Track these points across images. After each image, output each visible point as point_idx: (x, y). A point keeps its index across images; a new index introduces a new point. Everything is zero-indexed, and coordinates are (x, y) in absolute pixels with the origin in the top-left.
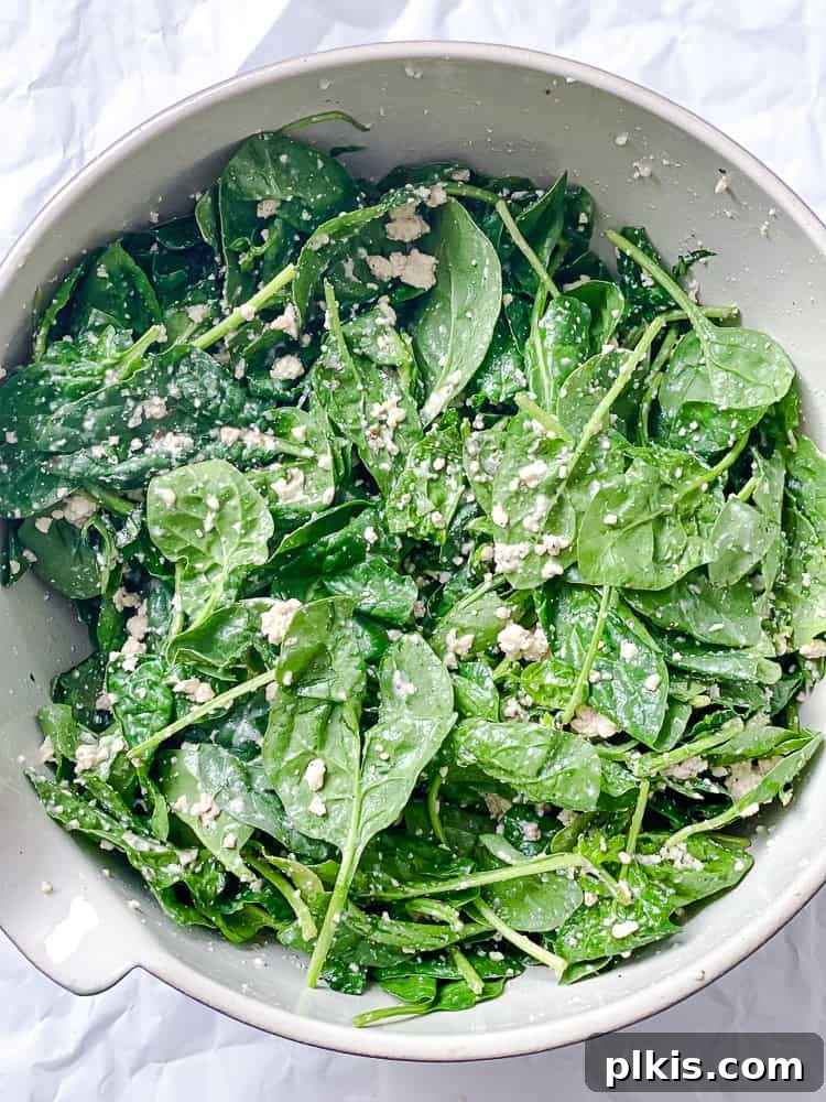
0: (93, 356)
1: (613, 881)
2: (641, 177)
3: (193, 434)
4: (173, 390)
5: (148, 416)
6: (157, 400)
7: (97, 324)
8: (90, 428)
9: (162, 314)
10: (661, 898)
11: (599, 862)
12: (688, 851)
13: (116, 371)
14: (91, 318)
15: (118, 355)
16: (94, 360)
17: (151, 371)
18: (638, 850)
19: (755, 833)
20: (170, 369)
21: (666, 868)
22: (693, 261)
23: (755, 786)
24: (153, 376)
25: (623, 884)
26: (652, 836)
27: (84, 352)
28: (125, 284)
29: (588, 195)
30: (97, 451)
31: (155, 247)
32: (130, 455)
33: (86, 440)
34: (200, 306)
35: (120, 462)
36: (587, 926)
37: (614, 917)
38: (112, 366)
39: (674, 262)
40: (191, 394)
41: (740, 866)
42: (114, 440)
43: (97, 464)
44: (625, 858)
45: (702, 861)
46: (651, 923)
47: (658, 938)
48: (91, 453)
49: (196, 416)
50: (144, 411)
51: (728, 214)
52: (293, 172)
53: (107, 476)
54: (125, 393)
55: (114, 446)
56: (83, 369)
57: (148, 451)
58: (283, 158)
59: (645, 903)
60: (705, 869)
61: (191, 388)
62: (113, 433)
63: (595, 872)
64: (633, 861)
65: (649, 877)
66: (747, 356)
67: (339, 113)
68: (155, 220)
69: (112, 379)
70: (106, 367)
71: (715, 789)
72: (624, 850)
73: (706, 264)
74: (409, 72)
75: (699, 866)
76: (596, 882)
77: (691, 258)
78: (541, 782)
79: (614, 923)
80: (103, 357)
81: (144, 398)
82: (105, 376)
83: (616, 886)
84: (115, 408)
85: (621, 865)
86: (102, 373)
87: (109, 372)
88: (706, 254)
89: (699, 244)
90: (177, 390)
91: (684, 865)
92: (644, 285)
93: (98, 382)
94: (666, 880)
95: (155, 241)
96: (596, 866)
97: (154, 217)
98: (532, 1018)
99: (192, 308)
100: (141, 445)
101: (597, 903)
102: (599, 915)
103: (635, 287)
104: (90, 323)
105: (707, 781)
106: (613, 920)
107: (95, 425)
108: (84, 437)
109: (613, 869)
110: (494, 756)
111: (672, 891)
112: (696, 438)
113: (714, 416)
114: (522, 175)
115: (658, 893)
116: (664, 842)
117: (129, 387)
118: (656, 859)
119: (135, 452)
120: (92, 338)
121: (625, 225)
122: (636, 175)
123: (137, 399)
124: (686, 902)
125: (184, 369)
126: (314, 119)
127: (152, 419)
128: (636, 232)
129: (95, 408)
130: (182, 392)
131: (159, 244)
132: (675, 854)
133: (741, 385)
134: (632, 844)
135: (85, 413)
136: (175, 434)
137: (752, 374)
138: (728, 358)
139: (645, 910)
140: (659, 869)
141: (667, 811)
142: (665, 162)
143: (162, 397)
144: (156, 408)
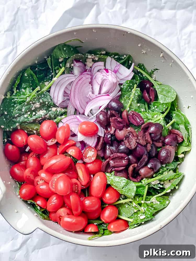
0: (24, 94)
1: (140, 207)
2: (143, 53)
3: (46, 110)
4: (41, 101)
5: (36, 107)
6: (38, 103)
7: (24, 87)
8: (24, 111)
9: (39, 84)
10: (150, 211)
11: (137, 203)
12: (156, 200)
13: (29, 97)
14: (23, 86)
15: (30, 94)
16: (24, 95)
17: (36, 97)
18: (146, 200)
19: (170, 195)
20: (40, 96)
21: (152, 204)
22: (154, 71)
23: (170, 186)
24: (37, 98)
25: (142, 208)
26: (148, 197)
27: (21, 93)
28: (31, 77)
29: (131, 57)
30: (26, 116)
31: (37, 69)
32: (33, 116)
33: (23, 114)
34: (47, 82)
35: (31, 118)
36: (135, 216)
37: (140, 214)
38: (28, 96)
39: (150, 71)
40: (45, 101)
41: (167, 202)
42: (29, 113)
43: (26, 119)
44: (143, 202)
45: (159, 202)
46: (148, 216)
47: (150, 219)
48: (24, 116)
49: (46, 106)
50: (35, 106)
51: (163, 61)
52: (67, 51)
53: (28, 121)
54: (31, 102)
55: (29, 114)
56: (22, 97)
57: (36, 115)
58: (65, 49)
59: (147, 212)
60: (160, 204)
61: (45, 100)
62: (29, 112)
63: (136, 205)
64: (144, 202)
65: (148, 206)
66: (166, 91)
67: (78, 39)
68: (37, 63)
69: (28, 99)
70: (27, 97)
71: (161, 186)
72: (142, 200)
73: (157, 72)
74: (94, 31)
75: (159, 203)
76: (137, 208)
77: (154, 70)
78: (123, 190)
79: (140, 216)
80: (26, 95)
81: (35, 103)
82: (27, 99)
83: (141, 208)
84: (29, 106)
85: (142, 203)
86: (26, 98)
87: (28, 98)
88: (157, 69)
89: (156, 67)
90: (42, 101)
91: (156, 203)
92: (144, 76)
93: (25, 100)
94: (152, 206)
95: (37, 67)
96: (136, 204)
97: (36, 62)
98: (124, 237)
99: (46, 82)
100: (35, 113)
101: (137, 212)
102: (137, 214)
103: (141, 76)
104: (22, 87)
105: (159, 185)
106: (140, 215)
107: (25, 110)
108: (22, 113)
109: (140, 205)
110: (114, 183)
111: (153, 209)
112: (156, 109)
113: (160, 104)
114: (117, 52)
115: (150, 210)
116: (151, 198)
117: (31, 101)
118: (150, 202)
119: (34, 115)
120: (23, 90)
121: (139, 63)
122: (142, 53)
123: (33, 103)
124: (156, 211)
125: (43, 96)
126: (72, 41)
127: (37, 108)
128: (142, 65)
129: (24, 106)
130: (43, 101)
131: (38, 68)
132: (153, 201)
133: (165, 97)
134: (144, 199)
135: (22, 108)
136: (42, 110)
137: (167, 95)
138: (162, 92)
139: (147, 213)
140: (150, 204)
141: (151, 191)
142: (149, 50)
143: (39, 102)
144: (38, 105)
